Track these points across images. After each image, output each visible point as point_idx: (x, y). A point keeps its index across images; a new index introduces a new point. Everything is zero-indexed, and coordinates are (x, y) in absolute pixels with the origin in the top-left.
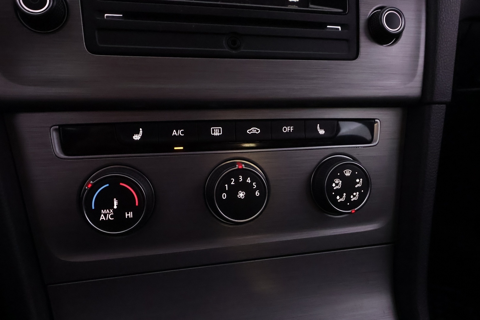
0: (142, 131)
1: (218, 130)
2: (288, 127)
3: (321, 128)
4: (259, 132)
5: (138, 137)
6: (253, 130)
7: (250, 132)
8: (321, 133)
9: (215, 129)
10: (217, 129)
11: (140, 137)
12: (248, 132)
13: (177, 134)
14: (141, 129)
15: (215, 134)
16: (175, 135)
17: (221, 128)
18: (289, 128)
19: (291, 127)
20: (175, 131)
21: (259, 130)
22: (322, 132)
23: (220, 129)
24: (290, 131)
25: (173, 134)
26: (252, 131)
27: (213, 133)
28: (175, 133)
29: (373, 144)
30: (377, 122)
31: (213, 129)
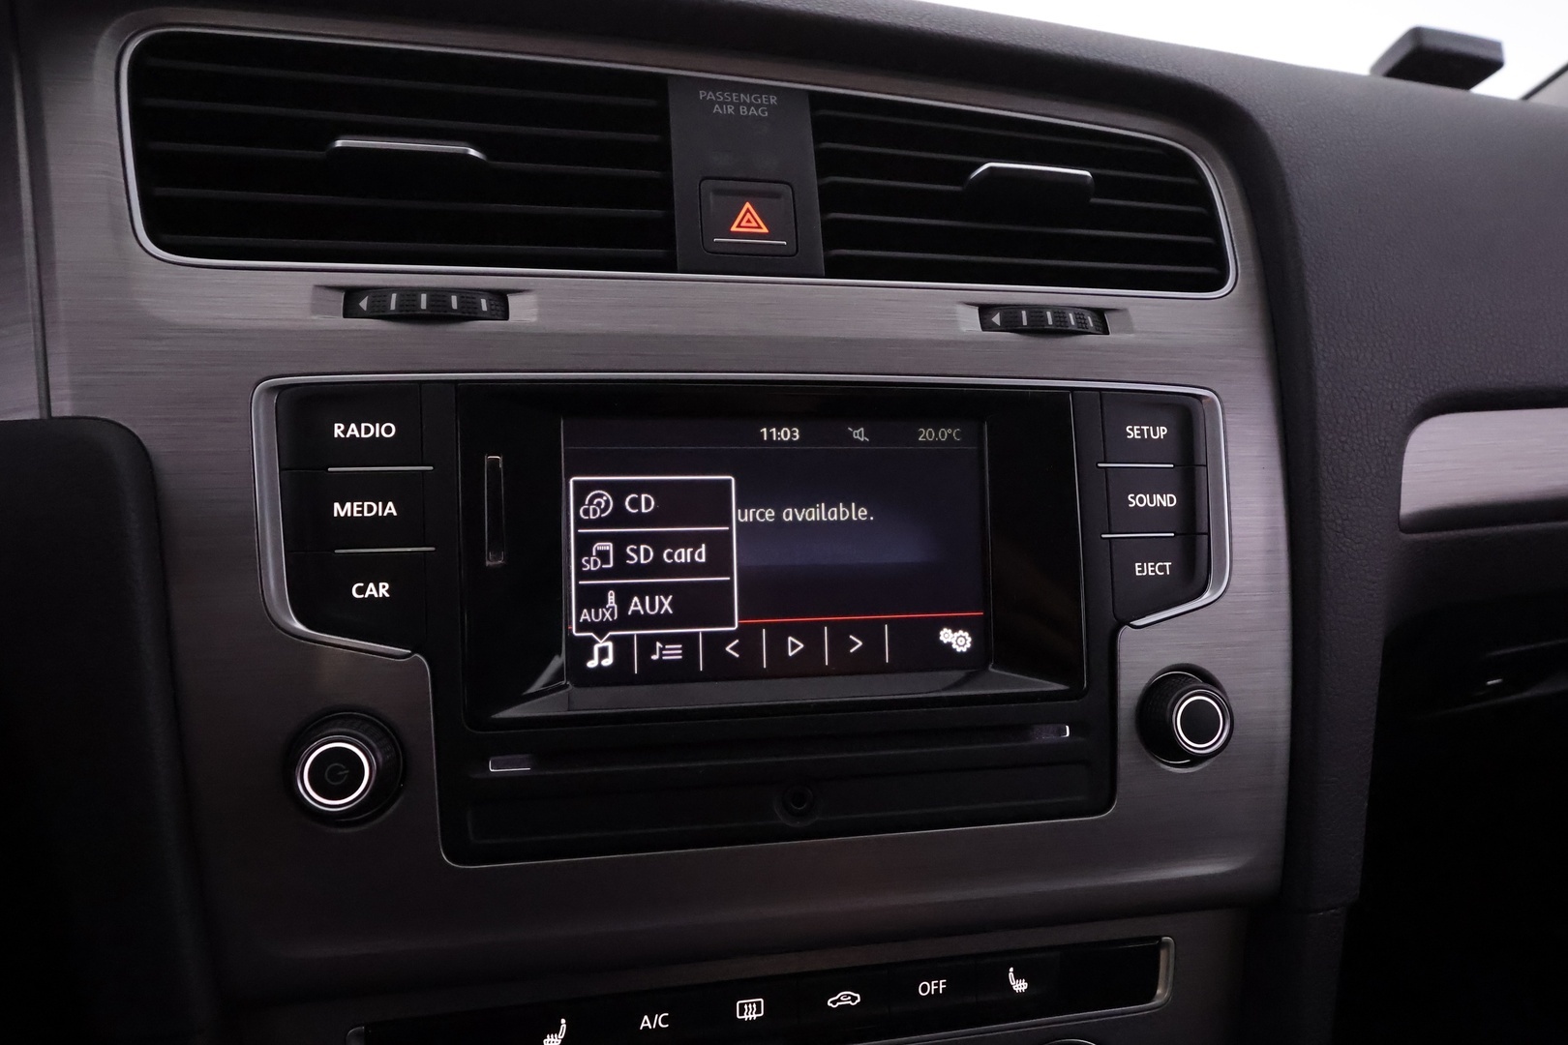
0: (565, 1026)
1: (754, 1006)
2: (933, 982)
4: (859, 1000)
5: (556, 1040)
6: (842, 999)
7: (834, 1002)
8: (1016, 990)
9: (748, 1004)
10: (752, 1003)
11: (560, 1041)
12: (829, 1004)
13: (652, 1025)
14: (563, 1021)
15: (746, 1017)
16: (646, 1028)
17: (761, 1000)
18: (935, 985)
19: (941, 982)
20: (646, 1017)
21: (858, 996)
22: (1020, 986)
23: (758, 1004)
24: (937, 990)
25: (643, 1025)
26: (839, 1000)
27: (742, 1014)
28: (646, 1022)
29: (1156, 1002)
30: (1167, 944)
31: (742, 1005)
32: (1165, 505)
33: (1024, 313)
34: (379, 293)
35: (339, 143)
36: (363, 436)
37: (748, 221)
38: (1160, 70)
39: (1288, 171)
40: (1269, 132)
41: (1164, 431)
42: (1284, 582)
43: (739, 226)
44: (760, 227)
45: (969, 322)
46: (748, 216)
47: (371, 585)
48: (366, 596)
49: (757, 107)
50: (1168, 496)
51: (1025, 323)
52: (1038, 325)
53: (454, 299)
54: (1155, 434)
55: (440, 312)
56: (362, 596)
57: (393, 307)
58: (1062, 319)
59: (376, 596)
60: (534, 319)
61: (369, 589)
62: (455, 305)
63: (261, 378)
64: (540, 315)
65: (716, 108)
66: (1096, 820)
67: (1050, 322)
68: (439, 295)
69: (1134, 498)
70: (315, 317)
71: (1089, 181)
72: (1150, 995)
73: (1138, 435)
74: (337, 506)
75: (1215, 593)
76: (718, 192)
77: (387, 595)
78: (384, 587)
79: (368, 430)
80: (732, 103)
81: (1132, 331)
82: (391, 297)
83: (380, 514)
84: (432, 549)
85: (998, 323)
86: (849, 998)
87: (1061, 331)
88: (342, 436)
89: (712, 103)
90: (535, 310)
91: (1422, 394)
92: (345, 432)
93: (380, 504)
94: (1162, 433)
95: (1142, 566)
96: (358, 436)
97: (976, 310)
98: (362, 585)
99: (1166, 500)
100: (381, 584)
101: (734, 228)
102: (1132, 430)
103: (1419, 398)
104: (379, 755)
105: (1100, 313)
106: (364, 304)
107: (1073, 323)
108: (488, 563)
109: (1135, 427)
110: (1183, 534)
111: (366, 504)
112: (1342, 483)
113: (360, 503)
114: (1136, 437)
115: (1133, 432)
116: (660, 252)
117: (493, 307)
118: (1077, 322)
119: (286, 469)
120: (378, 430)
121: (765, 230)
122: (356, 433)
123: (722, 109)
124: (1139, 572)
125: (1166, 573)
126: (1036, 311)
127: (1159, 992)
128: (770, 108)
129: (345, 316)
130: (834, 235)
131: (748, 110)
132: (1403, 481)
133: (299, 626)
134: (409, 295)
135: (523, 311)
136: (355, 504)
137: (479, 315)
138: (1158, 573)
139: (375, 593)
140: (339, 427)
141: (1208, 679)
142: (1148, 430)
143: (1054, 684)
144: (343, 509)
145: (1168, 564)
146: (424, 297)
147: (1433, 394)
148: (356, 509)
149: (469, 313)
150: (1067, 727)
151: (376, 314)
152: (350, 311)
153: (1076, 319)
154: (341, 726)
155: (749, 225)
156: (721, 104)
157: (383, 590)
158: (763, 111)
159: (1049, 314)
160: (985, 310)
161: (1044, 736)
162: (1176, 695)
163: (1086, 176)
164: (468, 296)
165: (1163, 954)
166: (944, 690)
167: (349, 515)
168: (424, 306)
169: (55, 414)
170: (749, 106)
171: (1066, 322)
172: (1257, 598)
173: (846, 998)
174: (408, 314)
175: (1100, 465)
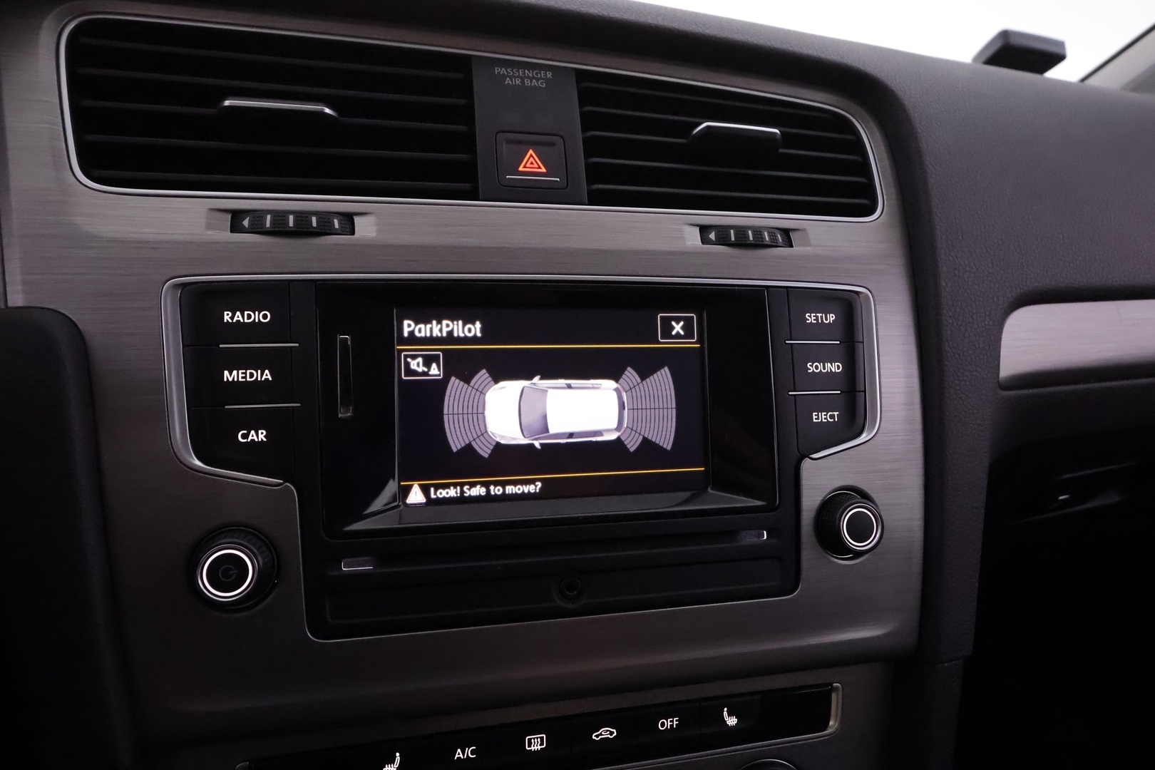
0: (399, 758)
1: (539, 740)
2: (669, 720)
3: (730, 715)
4: (615, 734)
5: (393, 769)
6: (603, 733)
7: (597, 736)
8: (729, 724)
9: (534, 738)
10: (537, 738)
11: (395, 769)
12: (594, 737)
13: (464, 755)
14: (398, 754)
15: (533, 748)
16: (459, 758)
17: (544, 735)
18: (671, 721)
19: (675, 719)
20: (459, 750)
21: (614, 731)
22: (732, 721)
23: (542, 738)
24: (672, 726)
25: (457, 756)
26: (601, 734)
27: (530, 746)
28: (459, 754)
29: (828, 731)
30: (837, 688)
31: (530, 740)
32: (834, 371)
33: (732, 231)
34: (257, 215)
35: (227, 103)
36: (246, 321)
37: (531, 163)
38: (829, 57)
39: (920, 131)
40: (906, 102)
41: (832, 317)
42: (918, 425)
43: (525, 167)
44: (540, 168)
45: (693, 238)
46: (531, 159)
47: (253, 432)
48: (249, 440)
49: (538, 80)
50: (836, 364)
51: (733, 239)
52: (743, 241)
53: (314, 219)
54: (826, 320)
55: (303, 229)
56: (246, 440)
57: (268, 225)
58: (759, 236)
59: (256, 440)
60: (373, 234)
61: (251, 435)
62: (314, 224)
63: (169, 277)
64: (378, 231)
65: (508, 81)
66: (785, 600)
67: (751, 238)
68: (302, 217)
69: (812, 366)
70: (209, 232)
71: (778, 137)
72: (826, 726)
73: (814, 320)
74: (226, 373)
75: (869, 435)
76: (509, 142)
77: (265, 440)
78: (262, 433)
79: (249, 316)
80: (519, 76)
81: (809, 245)
82: (266, 217)
83: (259, 379)
84: (299, 405)
85: (714, 239)
86: (608, 733)
87: (759, 245)
88: (230, 321)
89: (504, 77)
90: (374, 228)
91: (1015, 291)
92: (232, 318)
93: (259, 371)
94: (831, 319)
95: (818, 415)
96: (242, 321)
97: (697, 230)
98: (245, 432)
99: (835, 367)
100: (260, 432)
101: (521, 169)
102: (810, 316)
103: (1013, 294)
104: (260, 559)
105: (786, 232)
106: (246, 223)
107: (767, 239)
108: (340, 415)
109: (812, 315)
110: (846, 392)
111: (248, 372)
112: (959, 354)
113: (244, 371)
114: (813, 322)
115: (811, 318)
116: (467, 186)
117: (343, 226)
118: (770, 238)
119: (188, 346)
120: (257, 317)
121: (543, 170)
122: (241, 319)
123: (512, 81)
124: (816, 419)
125: (834, 419)
126: (741, 231)
127: (831, 723)
128: (547, 80)
129: (232, 232)
130: (594, 173)
131: (531, 82)
132: (1002, 353)
133: (198, 463)
134: (280, 216)
135: (366, 228)
136: (240, 372)
137: (332, 232)
138: (830, 420)
139: (255, 438)
140: (228, 315)
141: (864, 496)
142: (822, 317)
143: (756, 501)
144: (231, 376)
145: (836, 413)
146: (291, 218)
147: (1022, 291)
148: (240, 375)
149: (325, 229)
150: (765, 532)
151: (255, 230)
152: (236, 228)
153: (769, 236)
154: (231, 537)
155: (532, 166)
156: (511, 78)
157: (263, 435)
158: (541, 83)
159: (750, 232)
160: (704, 229)
161: (748, 539)
162: (843, 507)
163: (775, 133)
164: (325, 217)
165: (834, 696)
166: (676, 505)
167: (236, 380)
168: (291, 224)
169: (10, 304)
170: (531, 79)
171: (763, 238)
172: (900, 438)
173: (606, 733)
174: (279, 230)
175: (787, 342)
